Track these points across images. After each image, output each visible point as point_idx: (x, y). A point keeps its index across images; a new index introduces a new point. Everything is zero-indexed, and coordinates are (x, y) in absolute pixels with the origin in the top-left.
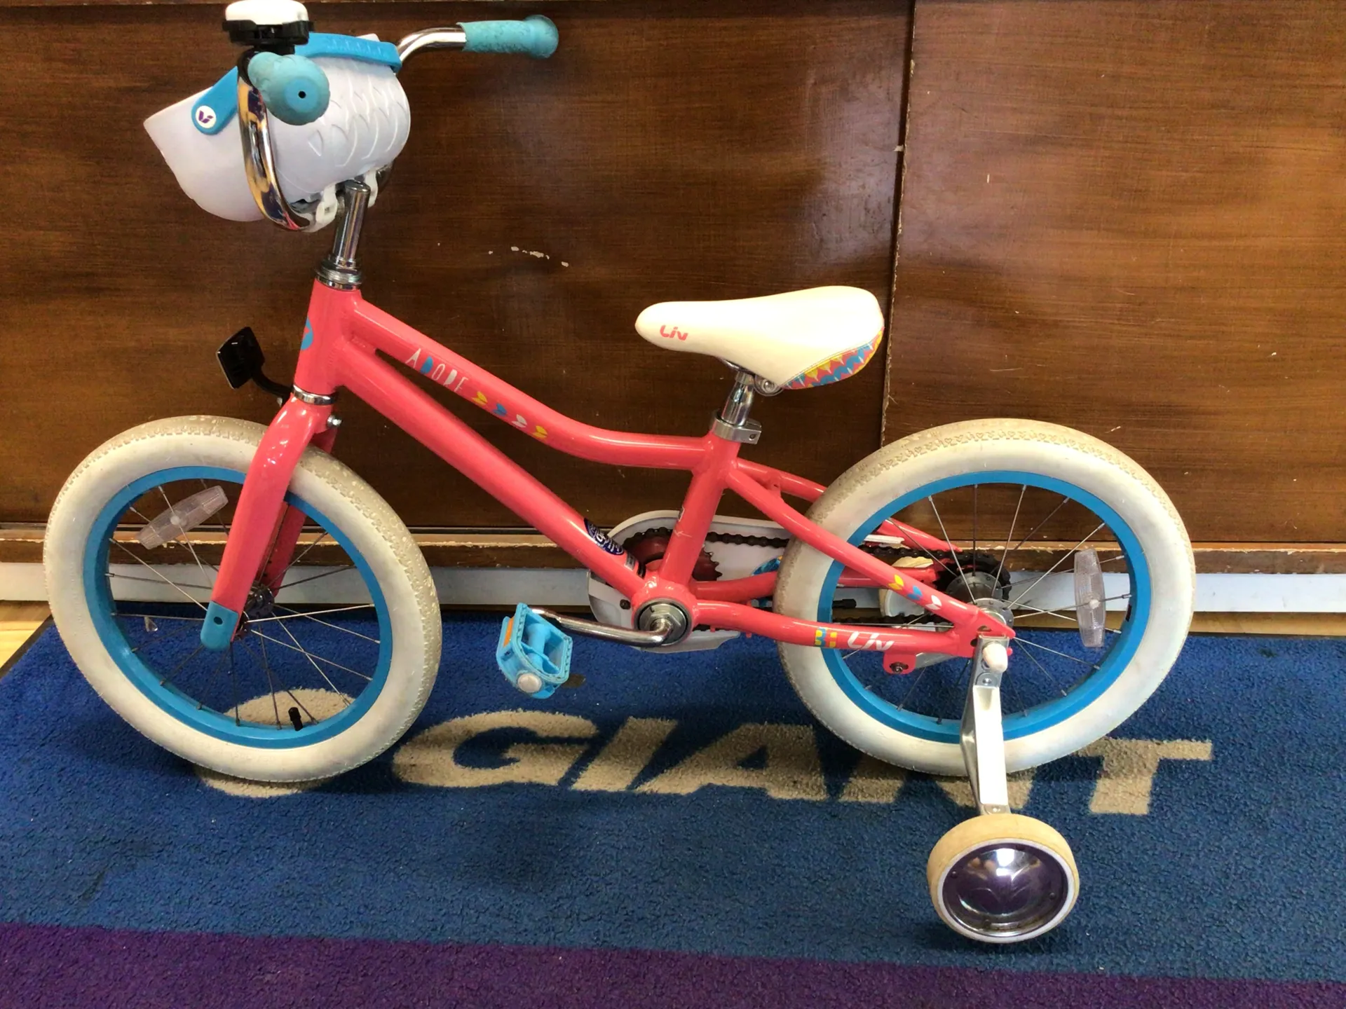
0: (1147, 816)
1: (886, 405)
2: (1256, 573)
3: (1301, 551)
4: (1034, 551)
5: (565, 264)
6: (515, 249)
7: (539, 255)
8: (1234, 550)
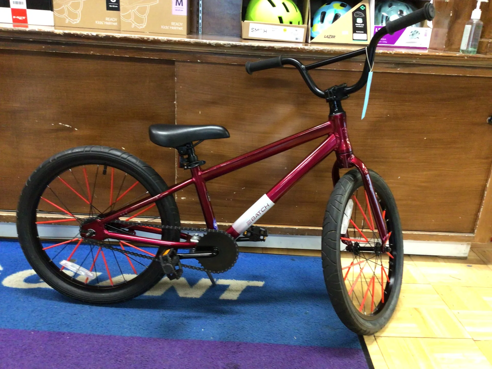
0: (236, 300)
1: (176, 177)
2: (288, 234)
3: (300, 228)
4: (222, 225)
5: (76, 129)
6: (60, 124)
7: (68, 126)
8: (280, 227)
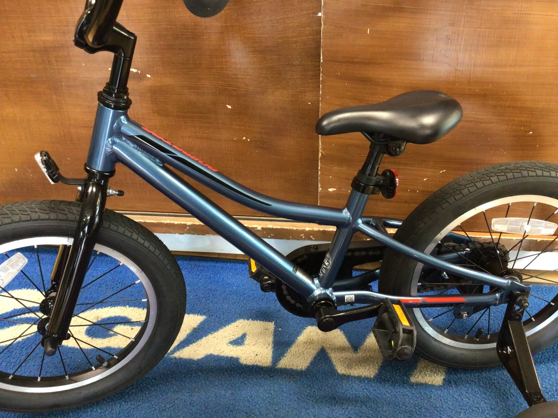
0: (441, 386)
1: (320, 155)
5: (149, 76)
